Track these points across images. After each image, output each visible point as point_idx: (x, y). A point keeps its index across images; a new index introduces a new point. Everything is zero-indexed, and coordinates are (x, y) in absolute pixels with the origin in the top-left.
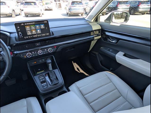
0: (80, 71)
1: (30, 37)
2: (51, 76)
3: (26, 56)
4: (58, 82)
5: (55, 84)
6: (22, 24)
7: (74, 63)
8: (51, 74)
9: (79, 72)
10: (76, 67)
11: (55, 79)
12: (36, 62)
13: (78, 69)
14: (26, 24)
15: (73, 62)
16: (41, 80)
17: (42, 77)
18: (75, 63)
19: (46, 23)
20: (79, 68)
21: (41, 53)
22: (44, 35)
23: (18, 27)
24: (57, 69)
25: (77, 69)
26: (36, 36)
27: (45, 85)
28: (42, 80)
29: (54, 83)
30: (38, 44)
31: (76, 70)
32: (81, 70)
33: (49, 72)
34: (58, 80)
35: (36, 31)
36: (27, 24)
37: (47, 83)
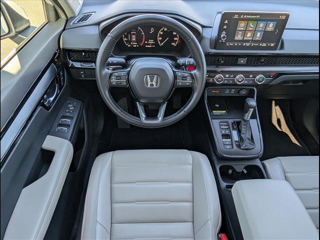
0: (282, 127)
1: (236, 44)
2: (243, 130)
3: (213, 80)
4: (254, 147)
5: (246, 148)
6: (236, 16)
7: (276, 105)
8: (244, 126)
9: (280, 130)
10: (277, 115)
11: (248, 139)
12: (218, 92)
13: (279, 121)
14: (242, 17)
15: (274, 102)
16: (223, 132)
17: (225, 125)
18: (278, 108)
19: (283, 19)
20: (281, 120)
21: (241, 80)
22: (264, 45)
23: (226, 22)
24: (256, 120)
25: (276, 119)
26: (248, 44)
27: (227, 143)
28: (225, 131)
29: (246, 146)
30: (242, 62)
31: (275, 122)
32: (286, 126)
33: (243, 122)
34: (254, 143)
35: (254, 35)
36: (245, 16)
37: (232, 140)
